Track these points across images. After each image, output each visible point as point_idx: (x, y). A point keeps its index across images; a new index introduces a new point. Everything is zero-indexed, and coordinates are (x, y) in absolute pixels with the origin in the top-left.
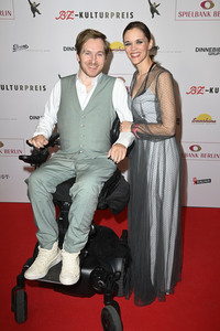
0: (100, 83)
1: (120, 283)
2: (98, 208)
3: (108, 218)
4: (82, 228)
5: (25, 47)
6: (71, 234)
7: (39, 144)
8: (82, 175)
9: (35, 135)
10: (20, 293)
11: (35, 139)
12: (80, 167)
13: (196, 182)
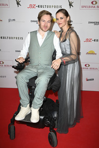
0: (48, 34)
1: (56, 122)
2: (47, 89)
3: (52, 94)
4: (41, 98)
5: (14, 20)
6: (35, 100)
7: (21, 61)
8: (40, 75)
9: (19, 57)
10: (12, 127)
11: (19, 59)
12: (39, 71)
13: (87, 80)
